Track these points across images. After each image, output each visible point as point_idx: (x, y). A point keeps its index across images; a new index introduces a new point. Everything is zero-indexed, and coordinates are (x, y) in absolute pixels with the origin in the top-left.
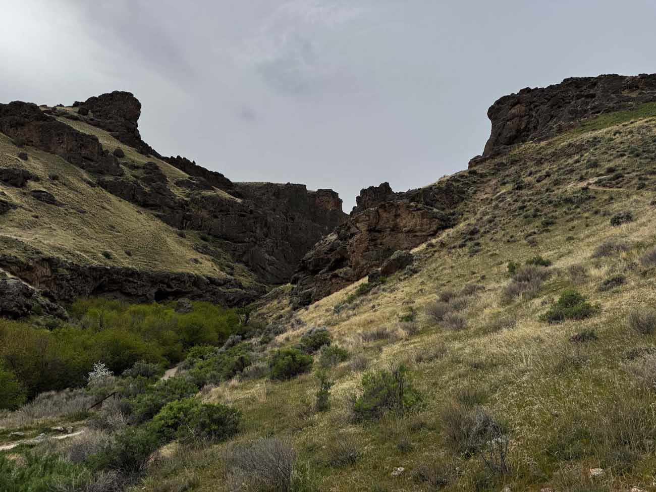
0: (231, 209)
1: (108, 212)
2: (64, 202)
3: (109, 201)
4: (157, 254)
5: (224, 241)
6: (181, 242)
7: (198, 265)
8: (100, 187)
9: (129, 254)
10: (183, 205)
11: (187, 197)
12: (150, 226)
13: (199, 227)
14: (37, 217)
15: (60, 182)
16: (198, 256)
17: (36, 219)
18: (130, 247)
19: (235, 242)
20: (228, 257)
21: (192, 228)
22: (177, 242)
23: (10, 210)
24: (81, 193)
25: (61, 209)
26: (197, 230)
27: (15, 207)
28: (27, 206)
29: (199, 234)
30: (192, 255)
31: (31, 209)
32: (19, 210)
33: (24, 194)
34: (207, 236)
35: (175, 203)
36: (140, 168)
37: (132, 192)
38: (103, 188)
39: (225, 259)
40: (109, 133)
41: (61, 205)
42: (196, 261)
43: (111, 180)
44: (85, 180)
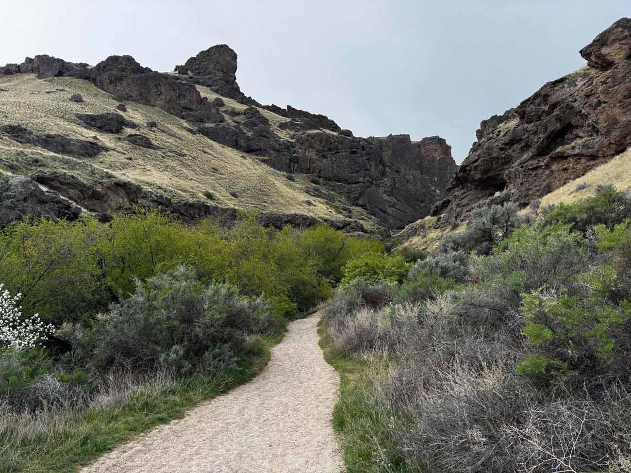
0: (340, 147)
1: (209, 156)
2: (161, 146)
3: (211, 147)
4: (266, 196)
5: (337, 183)
6: (291, 186)
7: (312, 207)
8: (201, 135)
9: (234, 195)
10: (289, 147)
11: (292, 138)
12: (256, 169)
13: (309, 169)
14: (130, 159)
15: (158, 129)
16: (311, 199)
17: (130, 161)
18: (235, 189)
19: (349, 184)
20: (343, 199)
21: (301, 172)
22: (286, 185)
23: (101, 153)
24: (180, 139)
25: (159, 152)
26: (306, 173)
27: (107, 149)
28: (120, 149)
29: (309, 177)
30: (304, 197)
31: (125, 152)
32: (111, 152)
33: (119, 139)
34: (317, 179)
35: (280, 145)
36: (241, 114)
37: (235, 137)
38: (205, 135)
39: (339, 201)
40: (208, 88)
41: (157, 148)
42: (309, 203)
43: (211, 126)
44: (185, 128)
